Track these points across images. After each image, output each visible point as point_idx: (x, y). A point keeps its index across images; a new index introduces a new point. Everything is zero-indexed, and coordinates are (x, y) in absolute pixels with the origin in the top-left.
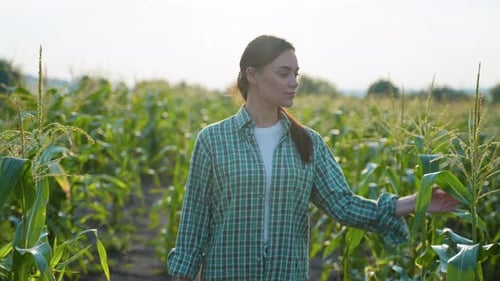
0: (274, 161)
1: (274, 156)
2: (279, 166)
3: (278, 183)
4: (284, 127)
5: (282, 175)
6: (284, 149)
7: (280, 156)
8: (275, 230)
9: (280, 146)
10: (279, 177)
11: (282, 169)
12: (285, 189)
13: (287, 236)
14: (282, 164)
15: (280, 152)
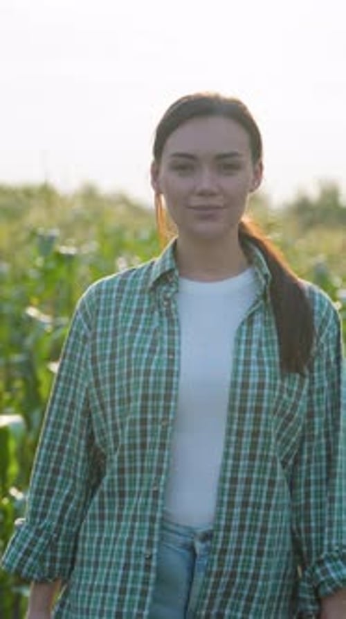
0: (237, 352)
1: (238, 341)
2: (247, 363)
3: (244, 398)
4: (257, 281)
5: (254, 380)
6: (258, 326)
7: (249, 342)
8: (232, 493)
9: (250, 320)
10: (245, 386)
11: (254, 368)
12: (258, 410)
13: (257, 506)
14: (254, 357)
15: (249, 333)
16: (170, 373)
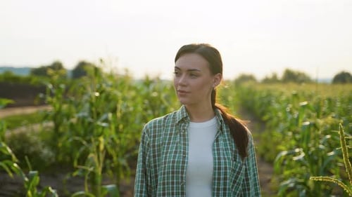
1: (214, 150)
2: (219, 159)
3: (219, 174)
5: (223, 166)
6: (221, 142)
7: (218, 150)
9: (217, 140)
10: (219, 169)
11: (222, 161)
12: (225, 179)
14: (222, 156)
15: (218, 145)
16: (184, 162)
